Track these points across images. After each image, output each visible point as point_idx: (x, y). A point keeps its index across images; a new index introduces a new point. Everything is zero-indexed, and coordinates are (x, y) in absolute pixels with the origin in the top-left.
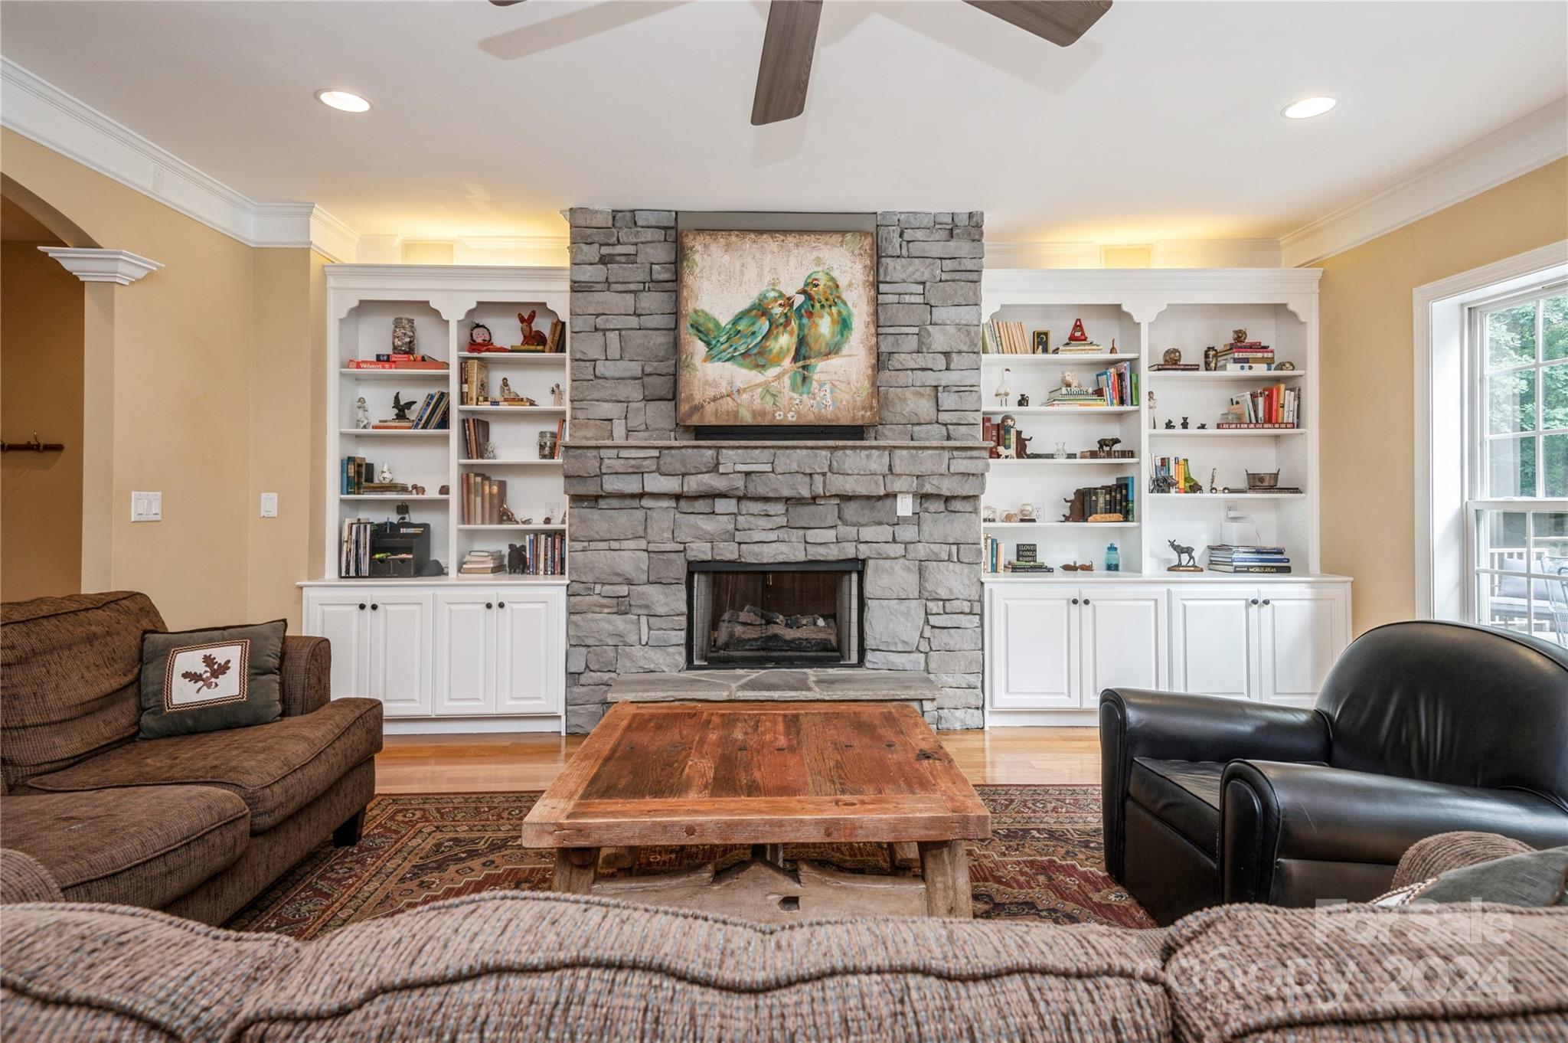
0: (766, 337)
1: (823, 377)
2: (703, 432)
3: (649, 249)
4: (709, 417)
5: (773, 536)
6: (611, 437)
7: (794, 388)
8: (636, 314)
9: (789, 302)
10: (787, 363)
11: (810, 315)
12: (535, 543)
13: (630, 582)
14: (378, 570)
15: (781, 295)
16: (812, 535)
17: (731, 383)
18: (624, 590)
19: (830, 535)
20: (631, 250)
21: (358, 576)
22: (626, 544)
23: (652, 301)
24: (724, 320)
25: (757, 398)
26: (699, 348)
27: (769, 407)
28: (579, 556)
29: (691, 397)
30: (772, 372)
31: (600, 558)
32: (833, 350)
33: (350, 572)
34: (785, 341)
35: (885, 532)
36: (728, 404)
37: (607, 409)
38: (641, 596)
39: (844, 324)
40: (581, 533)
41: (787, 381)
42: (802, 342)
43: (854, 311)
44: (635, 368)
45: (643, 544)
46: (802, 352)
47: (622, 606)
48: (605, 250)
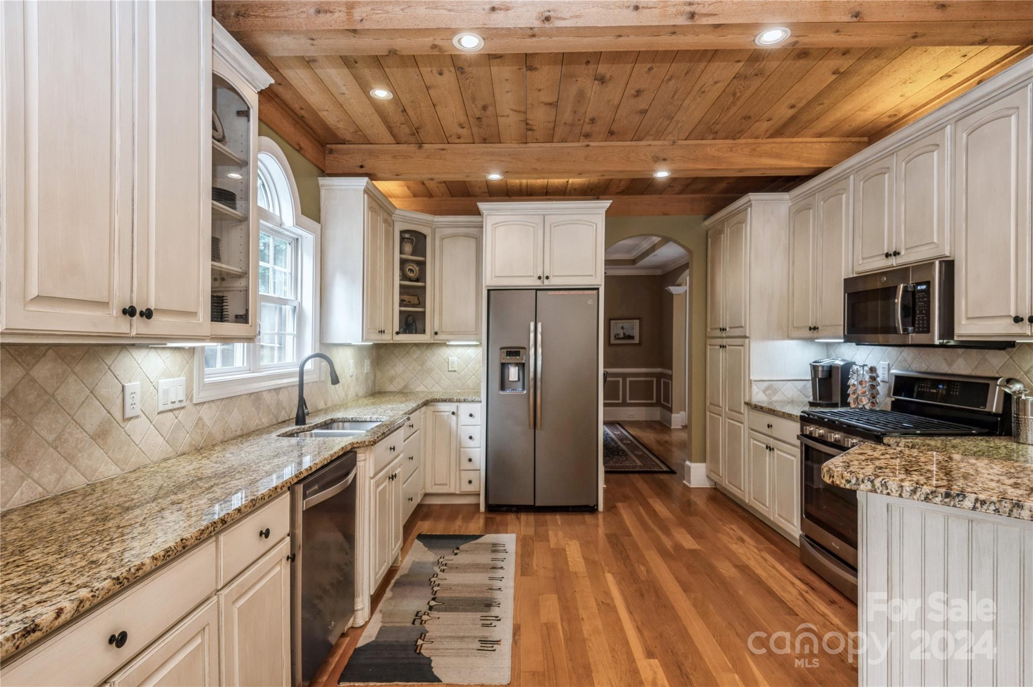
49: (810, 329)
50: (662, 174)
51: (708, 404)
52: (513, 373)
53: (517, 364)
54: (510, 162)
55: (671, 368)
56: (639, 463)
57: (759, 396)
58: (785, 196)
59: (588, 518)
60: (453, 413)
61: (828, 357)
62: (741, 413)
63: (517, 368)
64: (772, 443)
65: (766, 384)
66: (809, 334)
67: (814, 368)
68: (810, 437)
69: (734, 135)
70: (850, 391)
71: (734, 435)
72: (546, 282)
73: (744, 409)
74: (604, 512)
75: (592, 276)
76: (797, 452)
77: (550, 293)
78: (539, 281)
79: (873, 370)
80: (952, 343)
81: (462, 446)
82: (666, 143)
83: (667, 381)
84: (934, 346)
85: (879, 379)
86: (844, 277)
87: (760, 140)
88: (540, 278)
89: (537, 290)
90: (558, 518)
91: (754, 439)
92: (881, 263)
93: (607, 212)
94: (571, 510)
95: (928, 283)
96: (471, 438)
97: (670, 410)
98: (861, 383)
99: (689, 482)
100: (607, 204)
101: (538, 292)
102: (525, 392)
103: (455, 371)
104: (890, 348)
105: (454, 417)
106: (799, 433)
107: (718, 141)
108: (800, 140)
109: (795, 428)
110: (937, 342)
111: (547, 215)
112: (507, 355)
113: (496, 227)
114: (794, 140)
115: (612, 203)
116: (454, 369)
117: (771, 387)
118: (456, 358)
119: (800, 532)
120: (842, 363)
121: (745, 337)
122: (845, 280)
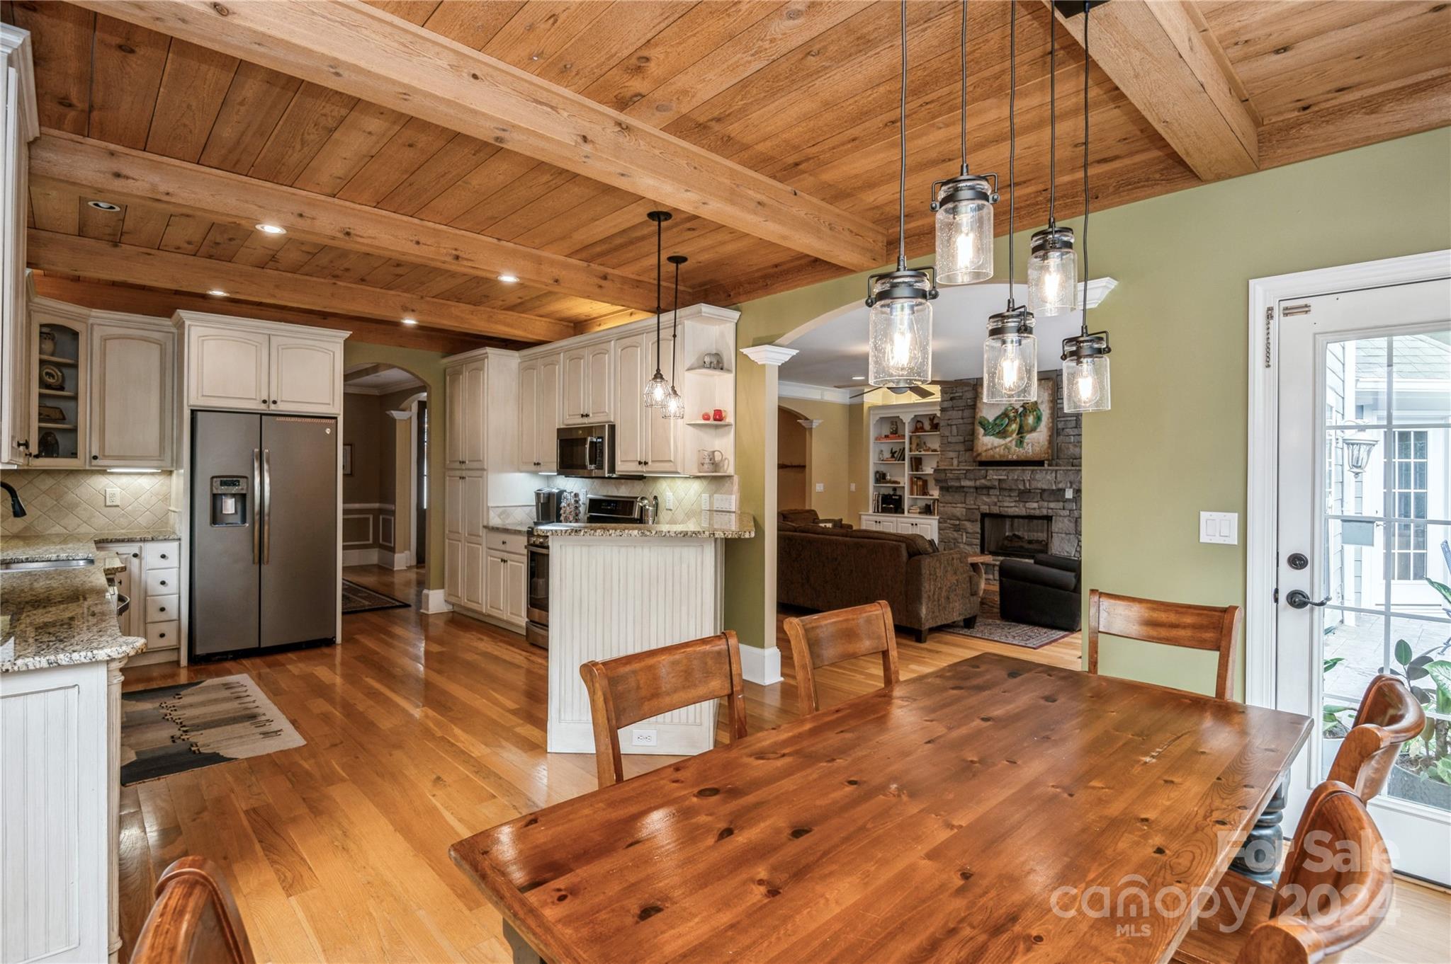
0: (1007, 426)
1: (1029, 441)
2: (982, 464)
3: (967, 394)
4: (983, 458)
5: (1013, 504)
6: (952, 465)
7: (1016, 446)
8: (963, 419)
9: (1017, 411)
10: (1014, 435)
11: (1025, 415)
12: (934, 503)
13: (959, 519)
14: (884, 510)
15: (1014, 408)
16: (1028, 505)
17: (992, 444)
18: (958, 522)
19: (1035, 505)
20: (961, 394)
21: (878, 512)
22: (959, 505)
23: (967, 413)
24: (991, 420)
25: (1002, 451)
26: (982, 431)
27: (1007, 453)
28: (942, 509)
29: (977, 450)
30: (1009, 439)
31: (949, 510)
32: (1033, 429)
33: (877, 511)
34: (1014, 426)
35: (1061, 505)
36: (991, 452)
37: (952, 454)
38: (964, 525)
39: (1039, 419)
40: (942, 500)
41: (1014, 443)
42: (1021, 427)
43: (1043, 413)
44: (961, 439)
45: (964, 505)
46: (1021, 431)
47: (957, 528)
48: (952, 395)
49: (535, 464)
50: (410, 322)
51: (447, 532)
52: (229, 506)
53: (233, 495)
54: (242, 283)
55: (394, 502)
56: (367, 603)
57: (495, 521)
58: (516, 354)
59: (326, 650)
60: (135, 556)
61: (548, 487)
62: (479, 536)
63: (233, 500)
64: (505, 556)
65: (501, 510)
66: (534, 468)
67: (538, 495)
68: (534, 545)
69: (476, 303)
70: (562, 512)
71: (473, 558)
72: (273, 407)
73: (482, 532)
74: (342, 644)
75: (329, 404)
76: (525, 559)
77: (278, 419)
78: (263, 404)
79: (576, 495)
80: (614, 476)
81: (149, 593)
82: (414, 296)
83: (388, 517)
84: (604, 478)
85: (581, 502)
86: (557, 427)
87: (495, 310)
88: (265, 402)
89: (262, 415)
90: (291, 655)
91: (491, 556)
92: (578, 421)
93: (345, 341)
94: (304, 646)
95: (602, 438)
96: (163, 583)
97: (392, 550)
98: (569, 505)
99: (428, 610)
100: (347, 334)
101: (263, 417)
102: (247, 525)
103: (118, 506)
104: (587, 480)
105: (136, 561)
106: (526, 544)
107: (461, 304)
108: (526, 316)
109: (523, 540)
110: (607, 476)
111: (273, 335)
112: (221, 485)
113: (203, 340)
114: (523, 315)
115: (351, 335)
116: (114, 504)
117: (504, 511)
118: (119, 489)
119: (527, 620)
120: (557, 491)
121: (483, 469)
122: (558, 429)
